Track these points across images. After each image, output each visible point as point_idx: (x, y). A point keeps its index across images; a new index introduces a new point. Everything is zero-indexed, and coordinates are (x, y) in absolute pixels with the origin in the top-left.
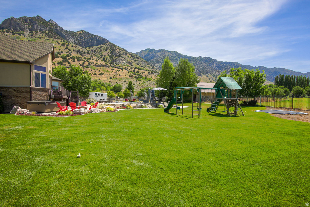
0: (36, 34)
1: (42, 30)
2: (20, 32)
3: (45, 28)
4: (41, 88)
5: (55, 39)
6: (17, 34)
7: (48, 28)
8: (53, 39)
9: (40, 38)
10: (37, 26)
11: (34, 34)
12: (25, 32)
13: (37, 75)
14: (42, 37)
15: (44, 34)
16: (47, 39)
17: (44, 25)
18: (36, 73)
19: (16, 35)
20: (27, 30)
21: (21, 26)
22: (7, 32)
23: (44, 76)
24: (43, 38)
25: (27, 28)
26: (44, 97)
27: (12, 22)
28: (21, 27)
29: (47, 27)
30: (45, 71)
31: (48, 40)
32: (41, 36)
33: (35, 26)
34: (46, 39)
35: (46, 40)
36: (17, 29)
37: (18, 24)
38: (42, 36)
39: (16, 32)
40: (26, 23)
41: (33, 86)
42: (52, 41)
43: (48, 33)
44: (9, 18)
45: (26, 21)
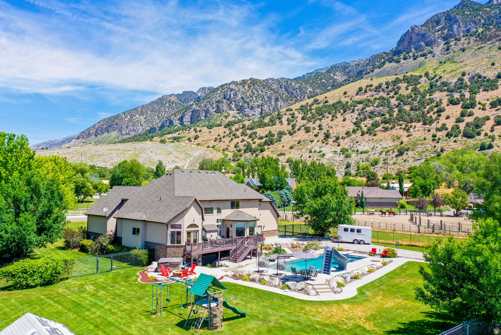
0: (455, 44)
1: (468, 31)
2: (425, 51)
3: (475, 23)
4: (176, 245)
5: (497, 41)
6: (421, 56)
7: (483, 21)
8: (492, 43)
9: (464, 50)
10: (459, 26)
11: (451, 46)
12: (434, 48)
13: (173, 234)
14: (469, 45)
15: (472, 39)
16: (479, 46)
17: (475, 17)
18: (171, 232)
19: (418, 59)
20: (439, 40)
21: (428, 37)
22: (405, 59)
23: (179, 233)
24: (470, 48)
25: (438, 38)
26: (179, 253)
27: (413, 35)
28: (428, 39)
29: (480, 20)
30: (181, 228)
31: (481, 50)
32: (465, 46)
33: (455, 26)
34: (477, 48)
35: (476, 50)
36: (421, 46)
37: (423, 36)
38: (469, 43)
39: (419, 53)
40: (437, 28)
41: (169, 244)
42: (490, 48)
43: (482, 32)
44: (408, 31)
45: (438, 23)
